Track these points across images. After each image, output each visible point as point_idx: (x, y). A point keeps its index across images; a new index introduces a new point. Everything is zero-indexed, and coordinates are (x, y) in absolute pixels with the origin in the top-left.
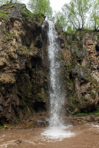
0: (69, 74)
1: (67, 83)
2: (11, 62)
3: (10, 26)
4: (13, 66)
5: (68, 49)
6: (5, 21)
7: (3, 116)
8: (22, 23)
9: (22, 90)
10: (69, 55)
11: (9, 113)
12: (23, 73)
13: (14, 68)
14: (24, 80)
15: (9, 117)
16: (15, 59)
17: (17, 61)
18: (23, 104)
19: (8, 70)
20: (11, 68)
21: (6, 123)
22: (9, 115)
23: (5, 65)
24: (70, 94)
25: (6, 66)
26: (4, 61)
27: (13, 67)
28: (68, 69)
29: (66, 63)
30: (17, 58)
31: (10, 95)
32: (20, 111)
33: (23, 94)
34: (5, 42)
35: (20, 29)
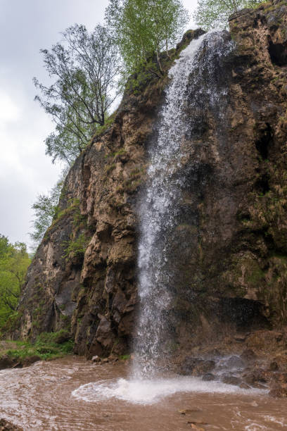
2: (118, 216)
4: (120, 224)
6: (106, 136)
7: (125, 333)
8: (132, 113)
16: (122, 207)
17: (127, 210)
19: (116, 236)
20: (120, 230)
23: (110, 228)
25: (112, 227)
26: (106, 221)
27: (122, 225)
30: (125, 202)
34: (105, 181)
35: (133, 128)
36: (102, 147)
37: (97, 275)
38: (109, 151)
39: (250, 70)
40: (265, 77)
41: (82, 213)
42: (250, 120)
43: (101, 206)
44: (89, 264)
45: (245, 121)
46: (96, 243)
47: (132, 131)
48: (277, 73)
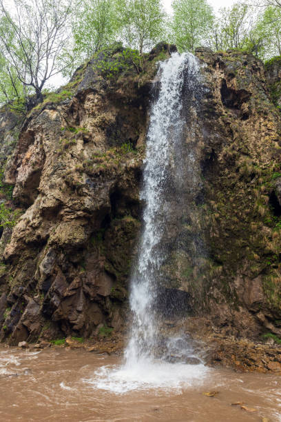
0: (267, 198)
1: (260, 228)
2: (73, 195)
3: (80, 112)
4: (75, 204)
5: (266, 114)
6: (63, 106)
8: (100, 95)
9: (117, 258)
10: (269, 135)
11: (79, 312)
12: (119, 216)
13: (78, 208)
14: (121, 232)
15: (78, 320)
16: (81, 187)
17: (86, 191)
18: (119, 292)
19: (66, 215)
20: (73, 210)
21: (74, 334)
22: (79, 317)
23: (60, 205)
24: (275, 267)
25: (63, 205)
26: (57, 197)
27: (77, 206)
28: (264, 183)
29: (254, 164)
30: (84, 183)
31: (79, 271)
32: (114, 311)
33: (120, 269)
34: (60, 154)
35: (99, 110)
36: (57, 117)
37: (27, 253)
38: (65, 124)
39: (206, 101)
40: (217, 111)
41: (7, 181)
42: (200, 142)
43: (53, 180)
44: (20, 240)
45: (197, 141)
46: (34, 218)
47: (96, 112)
48: (226, 112)
